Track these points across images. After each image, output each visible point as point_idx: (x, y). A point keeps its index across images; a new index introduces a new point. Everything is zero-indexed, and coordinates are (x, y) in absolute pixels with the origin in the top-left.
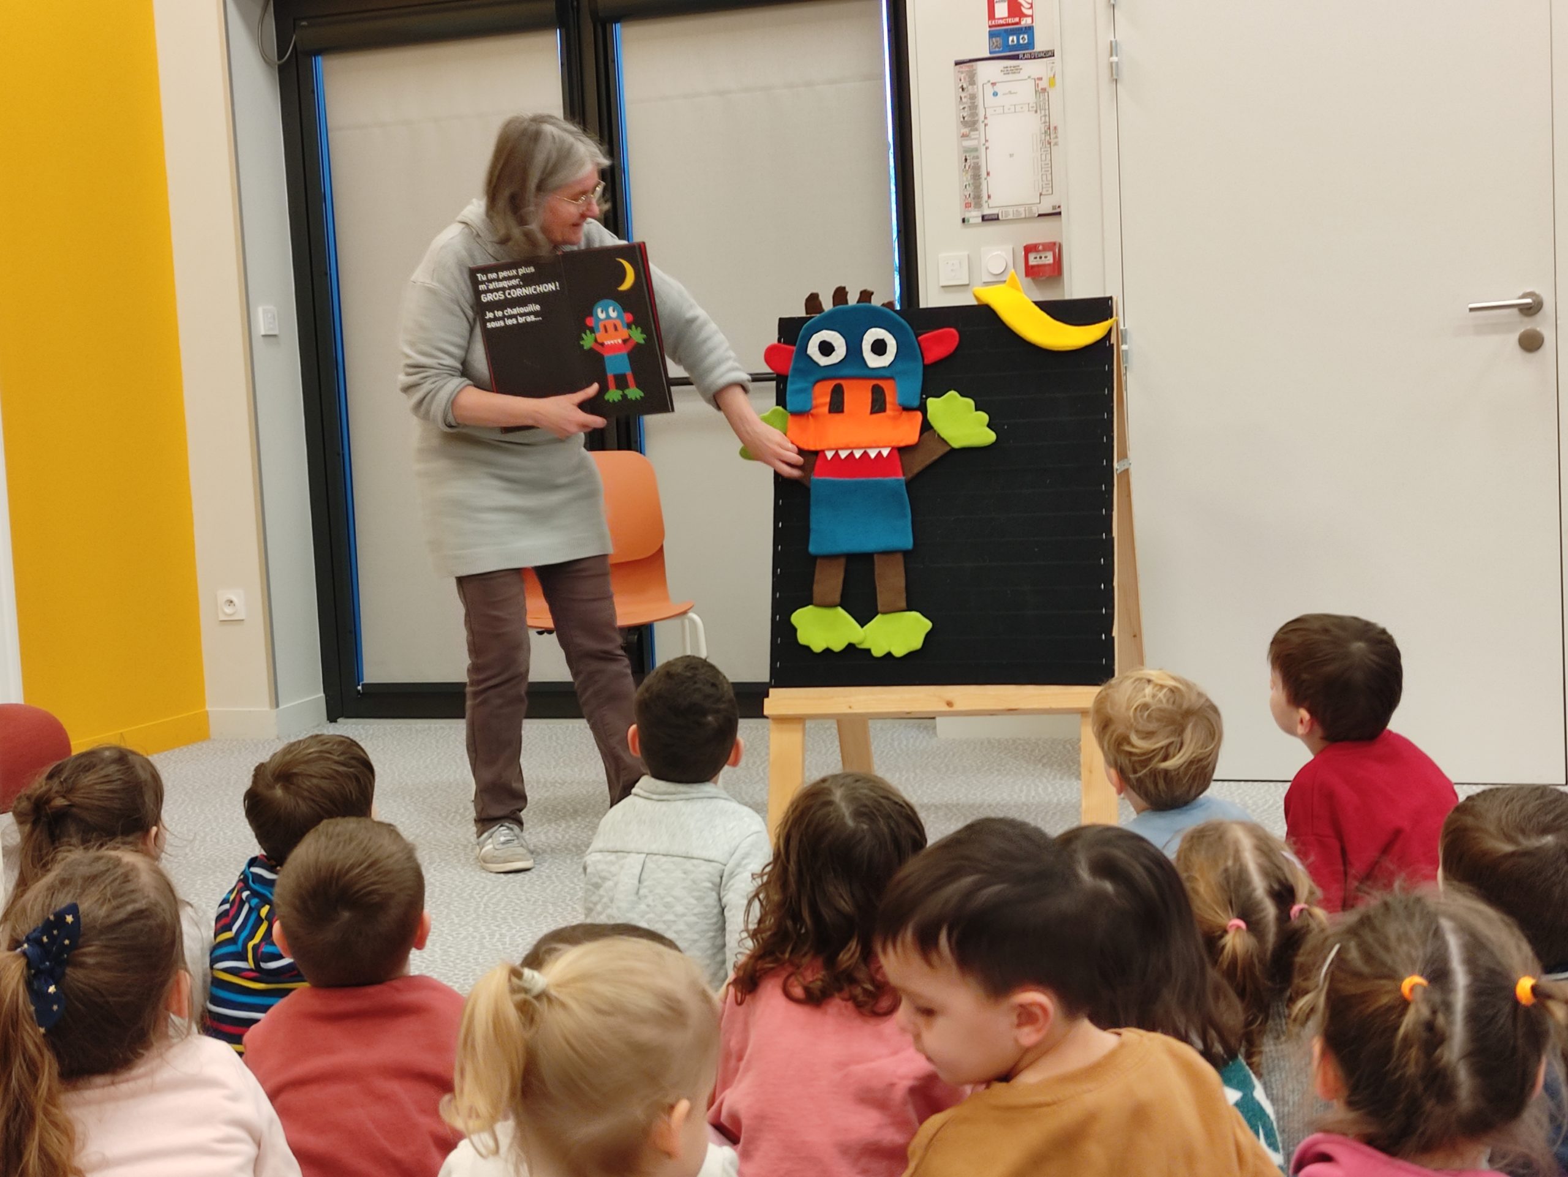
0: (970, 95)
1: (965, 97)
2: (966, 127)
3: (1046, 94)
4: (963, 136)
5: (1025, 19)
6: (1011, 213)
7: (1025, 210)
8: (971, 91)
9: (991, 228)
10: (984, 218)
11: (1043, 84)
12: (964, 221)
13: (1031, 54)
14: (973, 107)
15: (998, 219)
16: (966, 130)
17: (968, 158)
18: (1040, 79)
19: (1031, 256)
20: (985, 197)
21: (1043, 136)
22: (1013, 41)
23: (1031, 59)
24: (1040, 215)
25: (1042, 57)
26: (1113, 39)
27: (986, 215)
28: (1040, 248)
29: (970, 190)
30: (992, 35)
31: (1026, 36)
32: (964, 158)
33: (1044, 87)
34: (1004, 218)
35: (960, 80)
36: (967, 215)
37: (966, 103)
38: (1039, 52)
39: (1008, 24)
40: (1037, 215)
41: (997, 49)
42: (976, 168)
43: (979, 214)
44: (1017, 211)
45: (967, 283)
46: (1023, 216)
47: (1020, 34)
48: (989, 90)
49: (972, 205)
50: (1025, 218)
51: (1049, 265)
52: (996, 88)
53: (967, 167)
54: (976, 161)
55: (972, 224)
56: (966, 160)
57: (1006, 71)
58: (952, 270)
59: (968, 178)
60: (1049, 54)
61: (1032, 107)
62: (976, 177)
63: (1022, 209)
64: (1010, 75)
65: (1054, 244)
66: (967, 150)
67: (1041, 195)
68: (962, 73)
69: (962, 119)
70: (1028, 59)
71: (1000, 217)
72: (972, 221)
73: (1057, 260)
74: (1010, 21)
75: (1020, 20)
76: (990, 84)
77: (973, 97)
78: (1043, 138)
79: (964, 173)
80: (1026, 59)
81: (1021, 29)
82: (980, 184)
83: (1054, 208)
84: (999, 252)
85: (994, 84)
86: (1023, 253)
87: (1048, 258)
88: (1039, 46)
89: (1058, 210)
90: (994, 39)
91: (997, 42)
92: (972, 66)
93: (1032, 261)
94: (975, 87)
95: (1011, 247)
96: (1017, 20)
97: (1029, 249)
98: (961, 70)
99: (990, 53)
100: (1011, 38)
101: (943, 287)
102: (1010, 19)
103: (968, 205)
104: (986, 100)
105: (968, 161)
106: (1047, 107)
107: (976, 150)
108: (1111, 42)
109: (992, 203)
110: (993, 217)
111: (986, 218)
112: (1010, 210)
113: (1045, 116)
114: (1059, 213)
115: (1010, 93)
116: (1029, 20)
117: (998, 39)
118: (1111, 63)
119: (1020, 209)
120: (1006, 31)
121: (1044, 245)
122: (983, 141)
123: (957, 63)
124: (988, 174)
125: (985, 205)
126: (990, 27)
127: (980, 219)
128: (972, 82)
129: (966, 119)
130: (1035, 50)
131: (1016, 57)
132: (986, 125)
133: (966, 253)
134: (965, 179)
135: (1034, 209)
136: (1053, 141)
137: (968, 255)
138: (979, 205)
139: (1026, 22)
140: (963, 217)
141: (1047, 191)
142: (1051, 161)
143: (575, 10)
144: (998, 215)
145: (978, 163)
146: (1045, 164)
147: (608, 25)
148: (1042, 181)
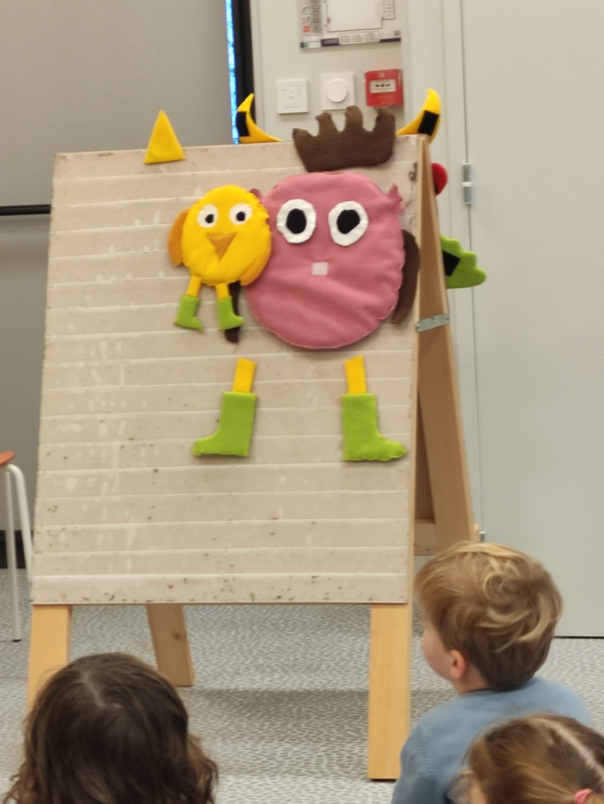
6: (352, 38)
7: (367, 35)
9: (331, 54)
10: (324, 43)
12: (302, 45)
15: (338, 44)
20: (324, 22)
27: (325, 40)
28: (383, 75)
29: (309, 13)
34: (344, 43)
36: (306, 39)
40: (379, 41)
43: (319, 39)
44: (358, 35)
45: (305, 110)
46: (364, 41)
49: (311, 29)
50: (366, 44)
51: (391, 93)
55: (311, 49)
58: (290, 97)
63: (362, 34)
65: (396, 71)
67: (383, 19)
71: (341, 42)
72: (311, 46)
73: (399, 88)
82: (320, 7)
83: (395, 33)
84: (340, 80)
86: (365, 81)
87: (391, 87)
89: (398, 36)
93: (374, 89)
95: (350, 74)
97: (371, 76)
101: (281, 115)
103: (306, 30)
109: (333, 26)
110: (334, 42)
112: (351, 35)
114: (400, 40)
121: (385, 72)
125: (324, 30)
127: (320, 44)
133: (305, 80)
135: (376, 34)
137: (308, 82)
138: (318, 29)
140: (302, 41)
141: (389, 15)
144: (338, 40)
148: (384, 5)
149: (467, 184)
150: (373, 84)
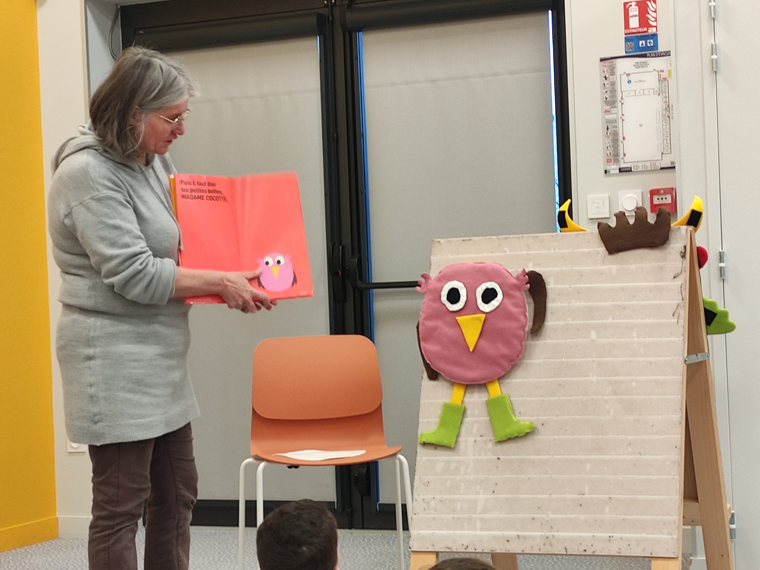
0: (611, 82)
1: (607, 84)
2: (608, 105)
3: (667, 82)
4: (606, 111)
5: (651, 29)
6: (641, 167)
7: (651, 165)
8: (611, 80)
9: (626, 177)
10: (621, 170)
11: (664, 75)
12: (606, 172)
13: (655, 53)
14: (613, 91)
15: (631, 171)
16: (607, 108)
17: (609, 127)
18: (662, 71)
19: (655, 198)
20: (622, 155)
21: (664, 112)
22: (642, 44)
23: (656, 57)
24: (662, 168)
25: (664, 56)
26: (713, 43)
27: (622, 168)
28: (662, 192)
29: (610, 150)
30: (627, 40)
31: (652, 41)
32: (606, 128)
33: (664, 77)
34: (636, 170)
35: (604, 72)
36: (608, 168)
37: (608, 88)
38: (662, 52)
39: (639, 33)
40: (659, 168)
41: (631, 50)
42: (615, 135)
43: (618, 167)
44: (645, 165)
45: (608, 216)
46: (649, 169)
47: (648, 39)
48: (625, 79)
49: (612, 161)
50: (651, 170)
51: (668, 204)
52: (630, 78)
53: (609, 134)
54: (615, 129)
55: (612, 174)
56: (608, 128)
57: (637, 66)
58: (597, 207)
59: (609, 141)
60: (667, 54)
61: (656, 91)
62: (615, 140)
63: (648, 164)
64: (640, 68)
65: (672, 189)
66: (608, 121)
67: (662, 153)
68: (605, 66)
69: (605, 100)
70: (654, 57)
71: (633, 170)
72: (612, 172)
73: (674, 200)
75: (647, 30)
76: (625, 75)
77: (613, 84)
78: (664, 113)
79: (606, 138)
80: (652, 57)
81: (648, 35)
82: (618, 146)
83: (671, 163)
84: (632, 195)
85: (628, 75)
86: (649, 196)
87: (667, 200)
88: (661, 48)
89: (673, 166)
90: (628, 43)
91: (631, 45)
92: (612, 62)
93: (656, 202)
94: (615, 76)
95: (640, 191)
96: (645, 29)
97: (653, 193)
98: (605, 65)
99: (626, 53)
100: (641, 42)
101: (590, 219)
102: (640, 29)
103: (609, 161)
104: (623, 86)
105: (609, 129)
106: (667, 91)
107: (615, 121)
108: (712, 45)
109: (626, 159)
110: (628, 169)
112: (640, 164)
113: (666, 97)
115: (640, 81)
116: (654, 29)
117: (631, 43)
118: (712, 60)
119: (647, 164)
120: (637, 37)
121: (664, 189)
122: (620, 115)
123: (602, 60)
124: (624, 138)
125: (622, 161)
126: (626, 34)
127: (618, 171)
128: (613, 73)
129: (608, 99)
130: (658, 51)
131: (645, 56)
132: (622, 104)
133: (607, 195)
134: (607, 142)
135: (658, 164)
136: (671, 116)
137: (609, 196)
138: (617, 161)
139: (652, 31)
140: (606, 169)
141: (667, 151)
142: (670, 129)
143: (331, 23)
144: (631, 168)
145: (616, 131)
146: (665, 132)
147: (353, 34)
148: (663, 144)
149: (722, 265)
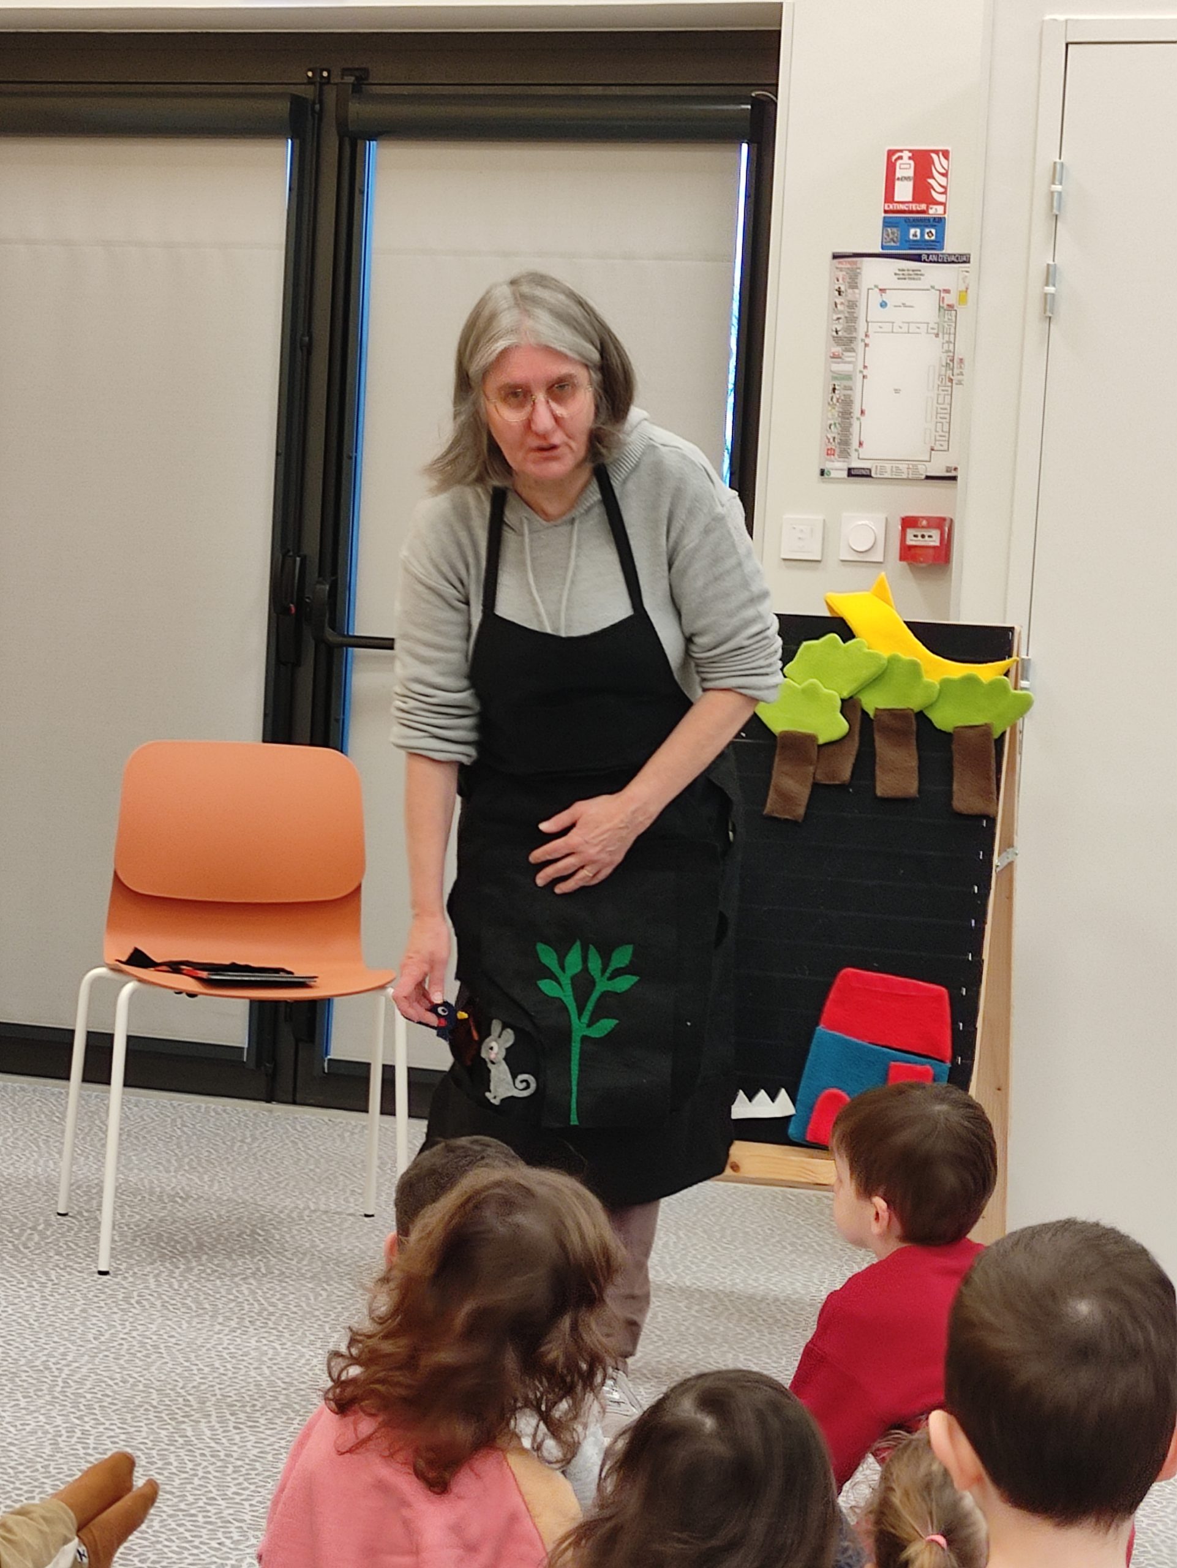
0: (849, 301)
1: (842, 303)
2: (838, 345)
3: (954, 312)
4: (834, 356)
5: (935, 207)
6: (889, 470)
7: (908, 468)
8: (850, 297)
9: (859, 487)
10: (851, 473)
11: (950, 299)
12: (822, 473)
13: (938, 255)
14: (852, 319)
15: (869, 476)
16: (837, 350)
17: (837, 387)
18: (947, 291)
20: (855, 444)
21: (944, 369)
22: (915, 235)
23: (938, 262)
24: (928, 478)
25: (953, 262)
26: (1051, 262)
27: (854, 469)
28: (924, 523)
29: (835, 431)
30: (887, 223)
31: (933, 231)
32: (831, 388)
33: (950, 303)
34: (879, 476)
35: (838, 280)
36: (828, 466)
37: (841, 312)
38: (949, 255)
39: (912, 212)
40: (923, 477)
41: (892, 244)
42: (847, 402)
43: (845, 466)
44: (897, 468)
45: (818, 558)
46: (904, 476)
47: (927, 226)
48: (875, 298)
49: (836, 453)
50: (908, 479)
51: (934, 547)
52: (886, 297)
53: (834, 400)
54: (849, 392)
55: (834, 479)
56: (834, 390)
57: (902, 275)
58: (800, 538)
59: (834, 415)
60: (962, 259)
61: (933, 329)
62: (846, 414)
63: (903, 466)
64: (907, 281)
65: (944, 519)
66: (837, 376)
67: (932, 450)
68: (841, 270)
69: (834, 334)
70: (934, 262)
71: (873, 475)
72: (834, 474)
73: (945, 541)
74: (914, 207)
75: (927, 207)
76: (877, 290)
77: (852, 305)
78: (943, 372)
79: (830, 408)
80: (931, 262)
81: (928, 219)
82: (851, 425)
83: (948, 470)
84: (867, 522)
85: (882, 290)
86: (900, 527)
87: (934, 539)
88: (951, 247)
89: (952, 474)
90: (889, 229)
91: (893, 233)
92: (855, 263)
93: (911, 541)
94: (857, 291)
95: (882, 516)
96: (923, 207)
97: (908, 523)
98: (840, 266)
99: (883, 248)
100: (912, 231)
101: (785, 560)
102: (914, 205)
103: (830, 452)
104: (870, 311)
105: (836, 392)
106: (952, 331)
107: (849, 377)
108: (1049, 265)
109: (863, 452)
110: (864, 473)
111: (853, 473)
112: (888, 466)
113: (949, 342)
114: (954, 478)
115: (904, 305)
116: (940, 209)
117: (895, 230)
118: (1046, 295)
119: (901, 466)
120: (907, 220)
121: (928, 519)
122: (860, 367)
123: (836, 256)
124: (863, 412)
125: (854, 455)
126: (886, 212)
127: (845, 474)
128: (854, 285)
129: (840, 333)
130: (944, 252)
131: (918, 258)
132: (866, 345)
133: (821, 517)
134: (830, 415)
135: (921, 468)
136: (955, 378)
137: (824, 521)
138: (845, 454)
139: (935, 211)
140: (822, 467)
141: (941, 445)
142: (951, 405)
143: (316, 116)
144: (870, 470)
145: (850, 396)
146: (942, 409)
147: (359, 142)
148: (936, 431)
150: (910, 532)
